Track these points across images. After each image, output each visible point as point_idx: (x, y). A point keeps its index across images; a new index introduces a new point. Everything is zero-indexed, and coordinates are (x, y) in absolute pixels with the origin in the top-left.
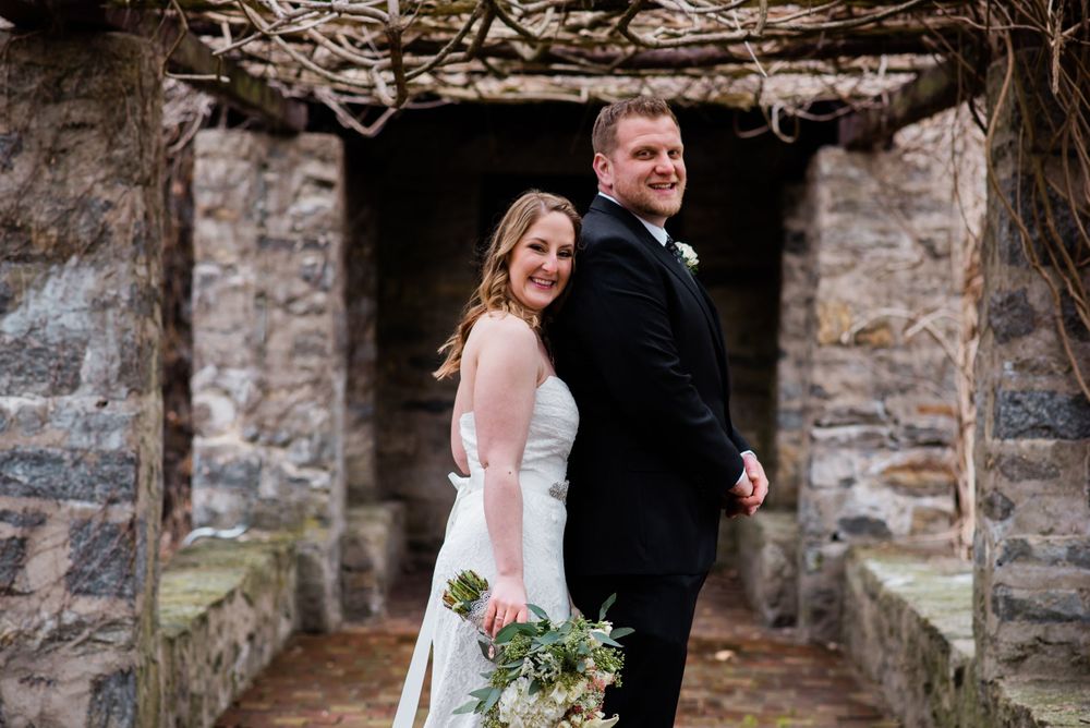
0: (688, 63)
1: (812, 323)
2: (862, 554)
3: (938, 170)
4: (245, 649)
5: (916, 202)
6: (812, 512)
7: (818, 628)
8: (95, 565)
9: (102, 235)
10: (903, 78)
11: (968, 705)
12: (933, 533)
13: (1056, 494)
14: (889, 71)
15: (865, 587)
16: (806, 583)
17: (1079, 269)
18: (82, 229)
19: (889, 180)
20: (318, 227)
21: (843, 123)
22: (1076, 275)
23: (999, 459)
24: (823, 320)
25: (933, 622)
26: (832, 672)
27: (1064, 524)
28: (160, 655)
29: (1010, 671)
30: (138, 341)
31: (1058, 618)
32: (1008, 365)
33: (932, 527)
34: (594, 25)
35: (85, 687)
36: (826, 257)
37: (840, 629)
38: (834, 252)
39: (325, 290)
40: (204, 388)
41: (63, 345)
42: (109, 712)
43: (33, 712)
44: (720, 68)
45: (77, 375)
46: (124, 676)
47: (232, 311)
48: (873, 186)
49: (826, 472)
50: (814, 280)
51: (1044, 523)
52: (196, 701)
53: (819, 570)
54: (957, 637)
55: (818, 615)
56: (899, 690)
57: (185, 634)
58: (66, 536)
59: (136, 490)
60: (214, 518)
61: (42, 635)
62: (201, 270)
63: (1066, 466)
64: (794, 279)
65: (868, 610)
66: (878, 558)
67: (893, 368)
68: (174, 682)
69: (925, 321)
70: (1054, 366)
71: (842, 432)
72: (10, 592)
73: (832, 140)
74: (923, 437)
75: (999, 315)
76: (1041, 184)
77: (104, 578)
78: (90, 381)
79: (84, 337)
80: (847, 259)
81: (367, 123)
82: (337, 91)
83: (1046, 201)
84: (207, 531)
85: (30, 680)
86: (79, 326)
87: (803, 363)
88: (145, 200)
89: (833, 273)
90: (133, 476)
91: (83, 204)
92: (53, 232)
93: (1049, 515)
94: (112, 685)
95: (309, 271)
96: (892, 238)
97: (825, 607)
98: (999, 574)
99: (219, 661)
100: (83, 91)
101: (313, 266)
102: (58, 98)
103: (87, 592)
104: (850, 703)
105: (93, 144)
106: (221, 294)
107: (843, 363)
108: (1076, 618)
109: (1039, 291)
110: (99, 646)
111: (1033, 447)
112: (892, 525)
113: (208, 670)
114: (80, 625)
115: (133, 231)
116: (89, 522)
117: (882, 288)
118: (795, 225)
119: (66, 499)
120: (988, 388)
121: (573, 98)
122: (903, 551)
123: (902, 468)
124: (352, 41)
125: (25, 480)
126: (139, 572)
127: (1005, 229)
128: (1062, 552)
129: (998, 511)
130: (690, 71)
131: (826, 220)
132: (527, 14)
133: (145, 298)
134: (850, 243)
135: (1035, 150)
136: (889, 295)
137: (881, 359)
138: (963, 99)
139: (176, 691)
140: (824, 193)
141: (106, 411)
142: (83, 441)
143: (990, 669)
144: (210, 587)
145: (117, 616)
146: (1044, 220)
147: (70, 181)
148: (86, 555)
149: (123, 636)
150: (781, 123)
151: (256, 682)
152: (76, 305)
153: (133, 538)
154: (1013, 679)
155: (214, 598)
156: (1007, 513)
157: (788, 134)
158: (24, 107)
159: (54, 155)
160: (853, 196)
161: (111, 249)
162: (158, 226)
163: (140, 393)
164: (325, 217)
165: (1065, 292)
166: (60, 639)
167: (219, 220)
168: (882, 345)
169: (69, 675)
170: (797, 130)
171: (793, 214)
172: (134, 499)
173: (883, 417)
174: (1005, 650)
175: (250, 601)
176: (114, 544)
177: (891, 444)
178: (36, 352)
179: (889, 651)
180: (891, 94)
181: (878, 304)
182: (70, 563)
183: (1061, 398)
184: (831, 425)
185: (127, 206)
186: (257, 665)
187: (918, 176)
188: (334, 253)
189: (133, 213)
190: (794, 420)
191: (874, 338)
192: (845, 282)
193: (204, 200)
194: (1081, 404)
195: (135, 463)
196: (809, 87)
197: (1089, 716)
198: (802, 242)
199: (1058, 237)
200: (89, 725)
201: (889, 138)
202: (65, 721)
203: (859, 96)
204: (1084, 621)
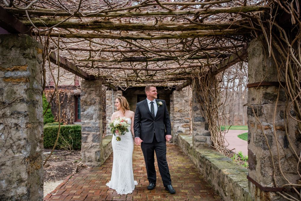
0: (159, 82)
1: (174, 110)
2: (180, 135)
3: (187, 93)
5: (184, 96)
6: (174, 130)
7: (175, 143)
9: (95, 102)
10: (183, 83)
11: (192, 151)
12: (187, 132)
13: (201, 128)
14: (181, 82)
15: (180, 138)
17: (203, 103)
18: (93, 102)
19: (181, 94)
21: (176, 88)
23: (195, 124)
25: (188, 142)
26: (177, 148)
27: (202, 131)
28: (103, 149)
30: (99, 114)
31: (202, 141)
32: (195, 114)
34: (149, 78)
35: (94, 153)
36: (175, 102)
37: (178, 143)
40: (107, 119)
41: (91, 115)
42: (97, 155)
43: (89, 156)
44: (163, 82)
45: (93, 118)
46: (99, 151)
47: (110, 110)
48: (180, 95)
49: (176, 126)
50: (174, 105)
51: (200, 131)
52: (107, 154)
53: (175, 137)
54: (191, 144)
55: (175, 141)
56: (184, 150)
57: (105, 146)
58: (92, 136)
60: (109, 133)
61: (89, 147)
62: (107, 106)
63: (202, 125)
64: (171, 105)
65: (181, 141)
66: (181, 135)
67: (183, 114)
68: (104, 152)
69: (186, 109)
70: (200, 114)
71: (177, 121)
72: (86, 142)
73: (175, 90)
74: (186, 122)
75: (194, 108)
76: (198, 94)
77: (96, 140)
79: (93, 114)
81: (124, 89)
82: (121, 86)
83: (199, 96)
84: (108, 134)
85: (88, 152)
86: (93, 112)
87: (173, 114)
88: (100, 98)
89: (176, 104)
90: (99, 129)
91: (93, 99)
92: (90, 102)
94: (97, 152)
96: (182, 100)
98: (195, 137)
100: (93, 87)
102: (90, 87)
103: (94, 142)
104: (179, 151)
105: (94, 92)
106: (109, 108)
107: (177, 114)
109: (199, 106)
110: (96, 148)
111: (198, 123)
112: (183, 131)
114: (94, 146)
115: (99, 102)
116: (94, 134)
117: (181, 106)
119: (92, 132)
120: (193, 116)
122: (184, 134)
123: (184, 125)
124: (122, 80)
125: (87, 130)
126: (100, 140)
127: (194, 99)
128: (202, 134)
129: (195, 130)
131: (175, 98)
132: (141, 77)
133: (100, 109)
134: (177, 101)
135: (197, 90)
136: (182, 106)
138: (189, 85)
140: (174, 95)
141: (96, 122)
142: (94, 125)
143: (194, 147)
144: (108, 141)
145: (98, 145)
146: (199, 98)
147: (92, 97)
148: (94, 138)
149: (99, 147)
150: (169, 88)
152: (92, 110)
153: (99, 136)
154: (197, 148)
156: (196, 130)
157: (171, 89)
158: (86, 88)
159: (90, 94)
160: (178, 96)
161: (96, 104)
163: (100, 120)
165: (201, 106)
166: (91, 147)
167: (109, 100)
168: (182, 112)
169: (93, 151)
171: (171, 98)
172: (99, 132)
173: (182, 120)
174: (196, 145)
176: (97, 137)
177: (183, 123)
178: (88, 116)
179: (183, 145)
180: (181, 85)
181: (181, 107)
182: (92, 139)
183: (201, 117)
185: (98, 99)
187: (185, 93)
189: (98, 100)
190: (172, 120)
191: (180, 111)
192: (177, 105)
193: (107, 98)
194: (203, 118)
195: (99, 127)
196: (172, 84)
197: (206, 152)
198: (172, 101)
199: (200, 100)
200: (95, 157)
201: (181, 89)
202: (92, 157)
203: (178, 85)
204: (205, 142)
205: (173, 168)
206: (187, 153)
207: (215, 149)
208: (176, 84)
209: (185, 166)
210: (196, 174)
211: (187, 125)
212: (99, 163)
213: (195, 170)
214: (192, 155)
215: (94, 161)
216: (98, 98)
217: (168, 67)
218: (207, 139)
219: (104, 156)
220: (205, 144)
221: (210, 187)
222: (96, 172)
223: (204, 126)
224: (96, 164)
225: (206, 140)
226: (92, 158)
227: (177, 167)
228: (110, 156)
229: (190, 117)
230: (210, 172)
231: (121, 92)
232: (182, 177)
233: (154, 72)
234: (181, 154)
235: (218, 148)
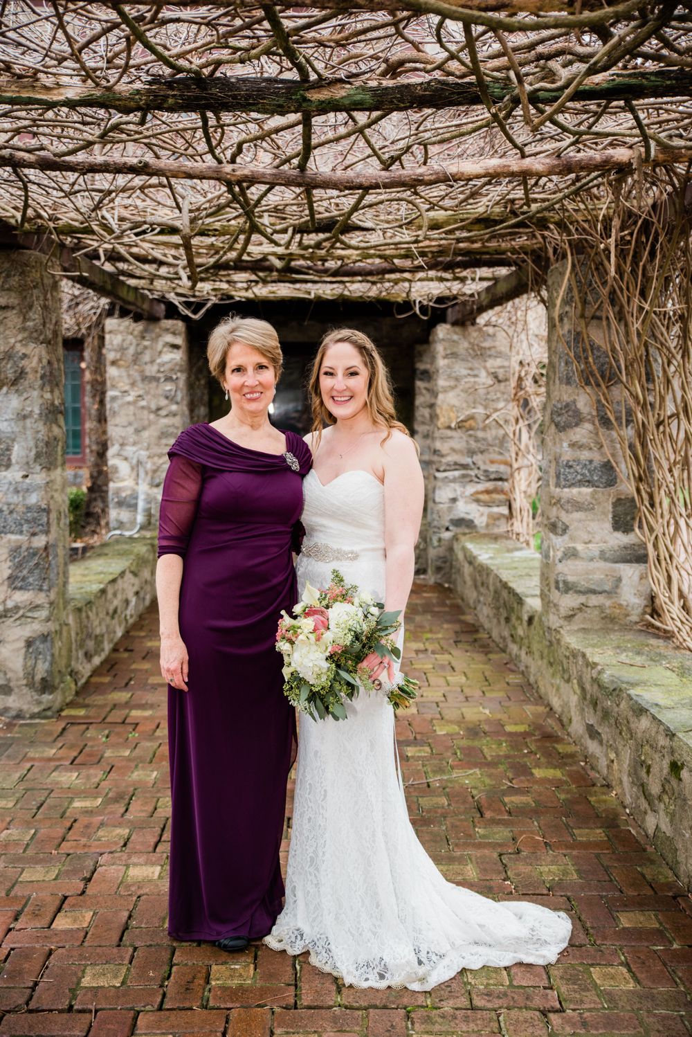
0: (370, 273)
1: (434, 417)
2: (462, 538)
4: (133, 600)
5: (488, 353)
6: (435, 516)
7: (439, 576)
8: (25, 572)
9: (21, 374)
10: (486, 284)
11: (536, 638)
12: (498, 526)
13: (593, 520)
14: (481, 279)
15: (465, 556)
16: (432, 553)
17: (607, 387)
18: (9, 370)
19: (475, 341)
20: (172, 370)
21: (450, 310)
22: (606, 391)
23: (559, 501)
24: (440, 416)
25: (511, 585)
26: (448, 602)
27: (598, 538)
29: (566, 623)
30: (46, 438)
31: (594, 592)
32: (565, 445)
33: (497, 523)
34: (318, 246)
35: (22, 644)
36: (442, 382)
37: (450, 577)
38: (445, 380)
39: (177, 403)
40: (113, 456)
42: (36, 659)
44: (387, 276)
45: (9, 459)
46: (44, 637)
47: (127, 415)
48: (466, 345)
49: (443, 495)
50: (434, 394)
51: (586, 537)
52: (98, 639)
53: (439, 546)
54: (527, 596)
55: (439, 569)
56: (488, 616)
57: (90, 603)
58: (7, 555)
59: (49, 527)
60: (121, 525)
62: (110, 393)
63: (599, 503)
64: (421, 394)
65: (467, 569)
66: (472, 540)
67: (477, 440)
68: (82, 632)
69: (495, 416)
70: (592, 445)
71: (450, 474)
73: (445, 321)
74: (492, 476)
75: (559, 415)
76: (585, 337)
77: (31, 580)
78: (17, 463)
79: (13, 436)
80: (452, 383)
81: (195, 312)
82: (178, 294)
83: (588, 347)
84: (117, 532)
86: (9, 429)
87: (429, 437)
88: (48, 353)
89: (445, 391)
90: (46, 519)
91: (9, 355)
93: (589, 532)
94: (38, 643)
95: (168, 394)
96: (475, 372)
97: (443, 565)
98: (560, 567)
99: (115, 611)
100: (7, 286)
101: (170, 390)
103: (21, 588)
104: (461, 622)
105: (13, 318)
106: (121, 406)
107: (451, 438)
108: (605, 591)
109: (584, 401)
110: (29, 620)
111: (580, 493)
112: (477, 522)
113: (108, 619)
114: (17, 608)
115: (41, 372)
116: (20, 547)
117: (471, 398)
118: (421, 366)
119: (6, 533)
120: (551, 458)
121: (307, 296)
122: (485, 536)
123: (482, 492)
126: (52, 576)
127: (563, 364)
128: (597, 553)
129: (559, 531)
130: (369, 278)
131: (441, 362)
133: (50, 412)
134: (454, 375)
135: (582, 316)
136: (474, 403)
137: (470, 436)
138: (532, 290)
139: (84, 636)
140: (440, 348)
141: (27, 481)
142: (15, 499)
143: (553, 621)
144: (111, 570)
145: (39, 602)
146: (586, 358)
147: (1, 341)
148: (19, 566)
149: (44, 614)
150: (420, 308)
151: (141, 617)
152: (7, 417)
153: (47, 556)
154: (568, 628)
155: (111, 577)
156: (565, 531)
157: (426, 315)
160: (455, 350)
161: (27, 382)
162: (59, 369)
163: (49, 469)
164: (176, 364)
165: (599, 401)
166: (5, 616)
167: (120, 367)
168: (471, 429)
169: (11, 638)
170: (430, 313)
171: (422, 361)
172: (47, 532)
173: (473, 466)
174: (563, 612)
175: (135, 574)
176: (36, 560)
177: (476, 480)
179: (479, 593)
180: (479, 294)
181: (468, 407)
182: (10, 571)
183: (596, 463)
184: (445, 471)
185: (35, 356)
186: (141, 608)
187: (489, 339)
188: (182, 383)
189: (40, 360)
191: (467, 424)
192: (451, 394)
193: (110, 356)
194: (608, 467)
195: (47, 511)
196: (437, 289)
197: (623, 657)
198: (427, 376)
199: (594, 368)
200: (25, 667)
201: (475, 319)
202: (10, 665)
203: (464, 294)
204: (609, 593)
205: (441, 731)
206: (504, 639)
207: (668, 636)
208: (456, 287)
209: (504, 717)
210: (570, 775)
211: (495, 491)
212: (47, 698)
213: (560, 748)
214: (537, 655)
215: (18, 687)
216: (37, 351)
217: (436, 165)
218: (619, 580)
219: (81, 654)
220: (608, 603)
221: (669, 886)
222: (25, 758)
223: (610, 508)
224: (29, 703)
225: (617, 587)
226: (10, 675)
227: (459, 723)
228: (115, 650)
229: (514, 456)
230: (664, 791)
231: (180, 325)
232: (495, 796)
233: (348, 201)
234: (470, 638)
235: (684, 634)
